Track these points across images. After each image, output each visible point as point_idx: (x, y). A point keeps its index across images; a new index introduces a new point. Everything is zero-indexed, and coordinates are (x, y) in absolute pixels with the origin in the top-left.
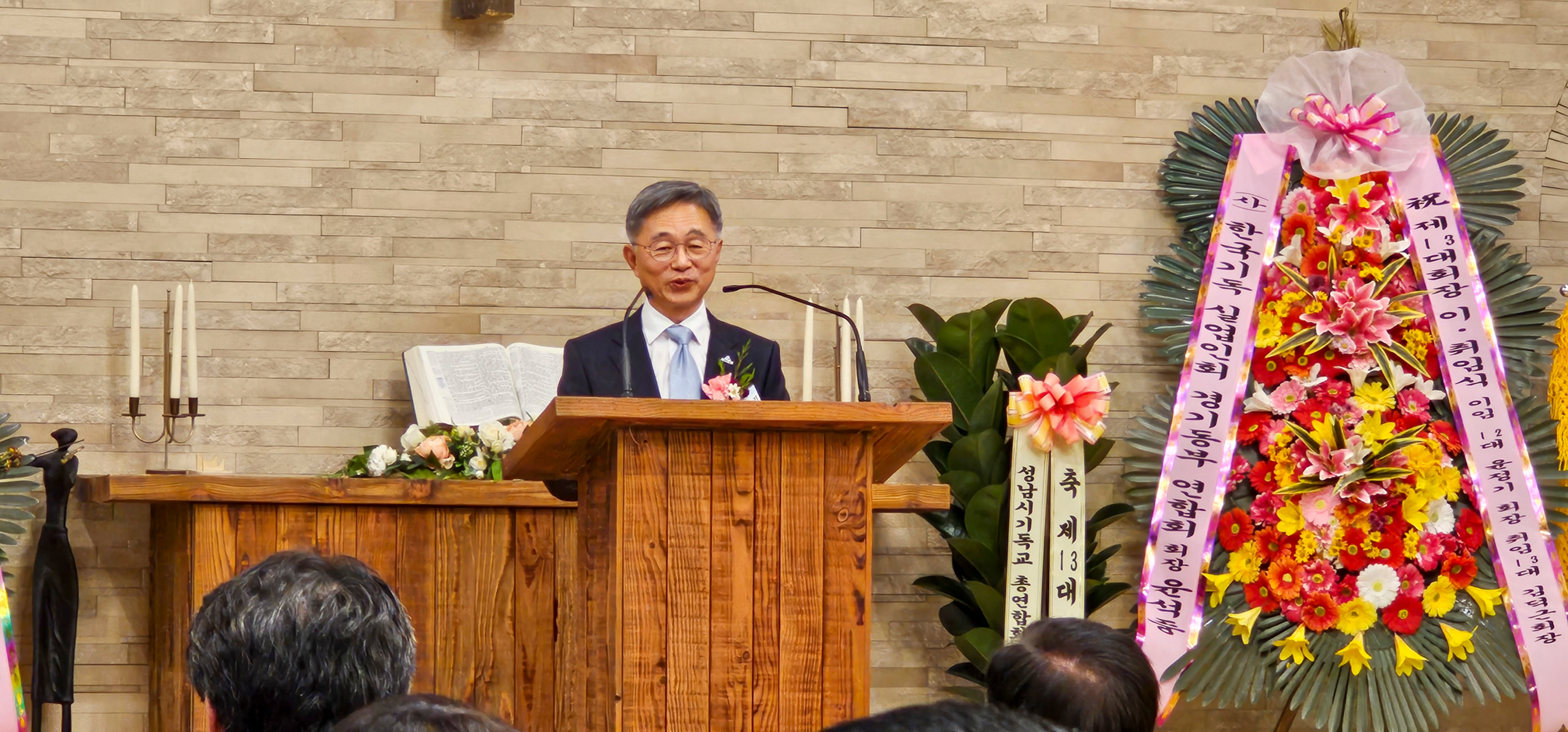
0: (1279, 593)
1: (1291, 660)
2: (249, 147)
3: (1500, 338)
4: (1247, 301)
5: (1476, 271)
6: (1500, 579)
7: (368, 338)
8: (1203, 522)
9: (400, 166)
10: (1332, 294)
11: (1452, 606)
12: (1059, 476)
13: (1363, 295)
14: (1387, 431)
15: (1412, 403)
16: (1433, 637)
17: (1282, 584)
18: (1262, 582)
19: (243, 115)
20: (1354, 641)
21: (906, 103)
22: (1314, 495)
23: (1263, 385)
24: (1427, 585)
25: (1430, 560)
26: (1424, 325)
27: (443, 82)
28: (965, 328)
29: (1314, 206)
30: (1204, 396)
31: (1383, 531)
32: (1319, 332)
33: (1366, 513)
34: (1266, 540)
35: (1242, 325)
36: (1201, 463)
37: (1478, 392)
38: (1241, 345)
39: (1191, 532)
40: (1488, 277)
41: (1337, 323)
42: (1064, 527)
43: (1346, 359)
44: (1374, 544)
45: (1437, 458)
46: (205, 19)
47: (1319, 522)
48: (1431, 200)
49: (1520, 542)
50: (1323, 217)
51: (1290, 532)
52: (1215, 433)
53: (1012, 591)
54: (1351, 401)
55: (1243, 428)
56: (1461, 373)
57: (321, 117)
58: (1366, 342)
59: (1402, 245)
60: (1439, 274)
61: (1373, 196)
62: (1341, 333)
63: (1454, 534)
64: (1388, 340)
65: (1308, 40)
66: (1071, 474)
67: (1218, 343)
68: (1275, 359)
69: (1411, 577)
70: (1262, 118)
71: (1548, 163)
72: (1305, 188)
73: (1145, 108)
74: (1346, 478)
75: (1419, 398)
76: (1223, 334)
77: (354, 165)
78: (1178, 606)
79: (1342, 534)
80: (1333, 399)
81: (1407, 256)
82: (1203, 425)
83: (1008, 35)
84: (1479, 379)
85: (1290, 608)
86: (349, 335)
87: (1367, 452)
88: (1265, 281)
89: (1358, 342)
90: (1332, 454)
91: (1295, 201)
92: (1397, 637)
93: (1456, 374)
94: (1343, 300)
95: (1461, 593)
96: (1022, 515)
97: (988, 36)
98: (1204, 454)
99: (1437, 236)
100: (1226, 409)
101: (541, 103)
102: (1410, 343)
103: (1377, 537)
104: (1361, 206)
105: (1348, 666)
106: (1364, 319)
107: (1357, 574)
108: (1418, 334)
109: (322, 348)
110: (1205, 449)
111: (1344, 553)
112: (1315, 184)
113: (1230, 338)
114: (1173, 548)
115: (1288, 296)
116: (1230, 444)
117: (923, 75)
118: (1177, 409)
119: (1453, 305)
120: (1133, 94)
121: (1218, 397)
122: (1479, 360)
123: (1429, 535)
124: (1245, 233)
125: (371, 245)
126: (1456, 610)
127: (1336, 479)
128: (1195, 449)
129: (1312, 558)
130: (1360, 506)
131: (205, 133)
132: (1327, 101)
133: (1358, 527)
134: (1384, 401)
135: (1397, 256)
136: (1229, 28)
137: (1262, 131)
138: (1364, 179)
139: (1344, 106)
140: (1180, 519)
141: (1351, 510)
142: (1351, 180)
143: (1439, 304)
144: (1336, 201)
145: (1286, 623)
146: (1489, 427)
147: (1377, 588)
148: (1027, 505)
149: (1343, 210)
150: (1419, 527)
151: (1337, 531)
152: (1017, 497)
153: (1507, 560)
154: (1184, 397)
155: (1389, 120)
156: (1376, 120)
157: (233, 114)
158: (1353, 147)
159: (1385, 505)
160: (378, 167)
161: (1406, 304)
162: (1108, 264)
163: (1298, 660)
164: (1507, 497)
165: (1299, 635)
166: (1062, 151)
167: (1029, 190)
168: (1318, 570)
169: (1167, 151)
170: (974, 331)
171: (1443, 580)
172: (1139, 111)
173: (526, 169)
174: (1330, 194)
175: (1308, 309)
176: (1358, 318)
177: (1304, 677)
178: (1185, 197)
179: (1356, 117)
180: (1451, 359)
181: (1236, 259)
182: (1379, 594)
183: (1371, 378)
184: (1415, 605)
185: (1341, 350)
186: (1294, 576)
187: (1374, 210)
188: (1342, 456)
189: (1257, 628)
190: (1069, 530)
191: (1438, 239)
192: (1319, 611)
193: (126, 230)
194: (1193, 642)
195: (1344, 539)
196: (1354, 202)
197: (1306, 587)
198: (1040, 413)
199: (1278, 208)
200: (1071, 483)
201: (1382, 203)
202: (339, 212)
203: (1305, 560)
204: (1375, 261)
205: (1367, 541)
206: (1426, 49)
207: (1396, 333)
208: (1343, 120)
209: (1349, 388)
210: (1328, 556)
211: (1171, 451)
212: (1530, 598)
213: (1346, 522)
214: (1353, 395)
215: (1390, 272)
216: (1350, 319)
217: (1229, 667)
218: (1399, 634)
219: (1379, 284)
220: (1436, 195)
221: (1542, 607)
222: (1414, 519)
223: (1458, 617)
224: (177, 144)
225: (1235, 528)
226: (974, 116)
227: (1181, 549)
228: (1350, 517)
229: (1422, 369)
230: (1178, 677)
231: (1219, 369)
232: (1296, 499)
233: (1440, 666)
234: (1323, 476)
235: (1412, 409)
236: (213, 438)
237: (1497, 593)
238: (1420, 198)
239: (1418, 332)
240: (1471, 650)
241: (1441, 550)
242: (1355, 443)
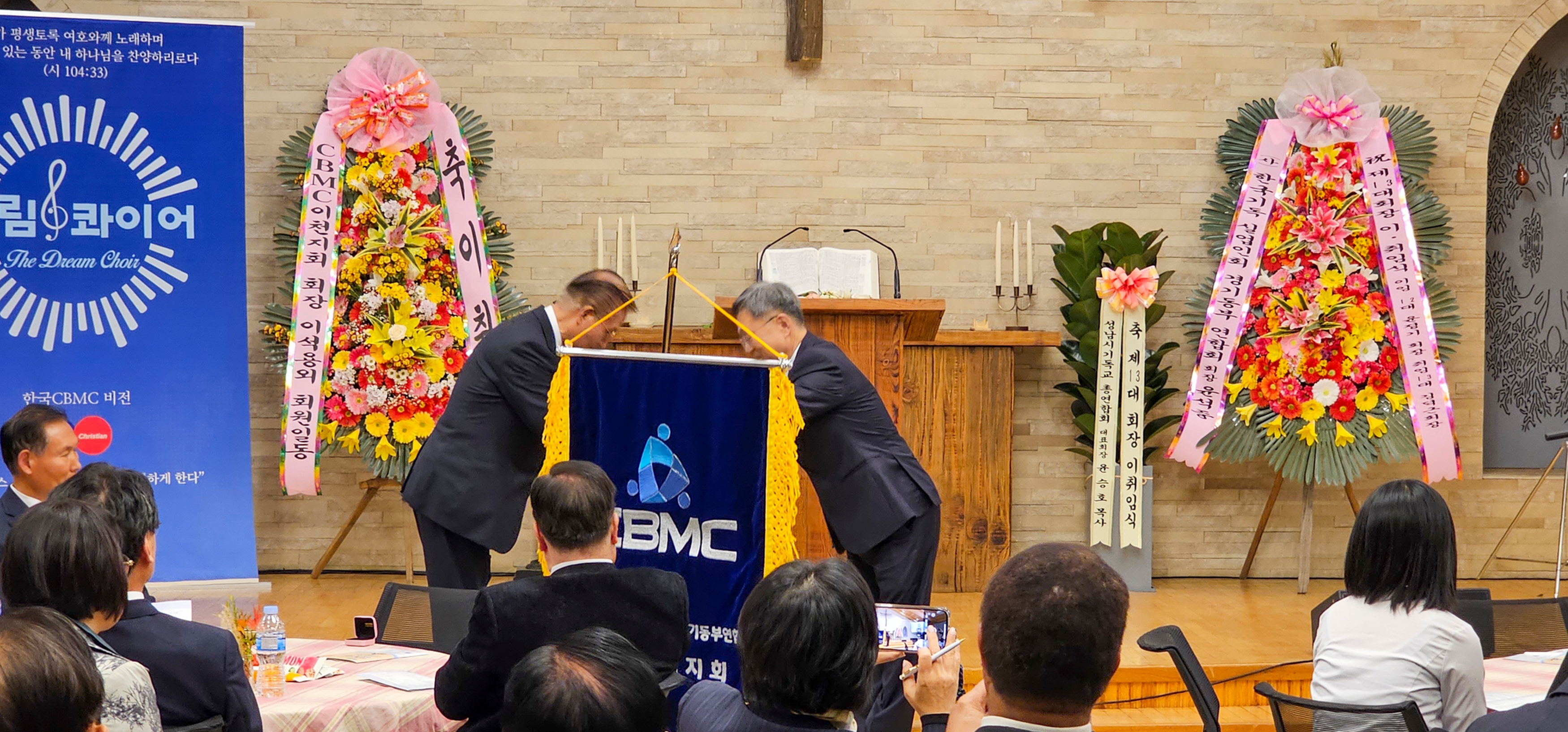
0: (1267, 396)
1: (1273, 436)
2: (671, 136)
3: (1418, 242)
4: (1262, 221)
5: (1405, 202)
6: (1406, 388)
7: (742, 244)
8: (1227, 352)
9: (760, 146)
10: (1308, 217)
11: (1375, 405)
12: (1129, 326)
13: (1329, 217)
14: (1335, 300)
15: (1357, 282)
16: (1362, 423)
17: (1270, 390)
18: (1259, 389)
19: (668, 118)
20: (1309, 425)
21: (1062, 105)
22: (1289, 338)
23: (1267, 271)
24: (1358, 391)
25: (1361, 377)
26: (1371, 235)
27: (785, 97)
28: (1079, 239)
29: (1305, 163)
30: (1232, 277)
31: (1328, 360)
32: (1300, 240)
33: (1319, 349)
34: (1261, 364)
35: (1258, 235)
36: (1228, 318)
37: (1402, 274)
38: (1256, 247)
39: (1220, 359)
40: (1411, 206)
41: (1310, 234)
42: (1132, 356)
43: (1316, 256)
44: (1323, 368)
45: (1368, 315)
46: (646, 64)
47: (1292, 354)
48: (1379, 158)
49: (1421, 366)
50: (1310, 169)
51: (1273, 360)
52: (1237, 300)
53: (1100, 393)
54: (1317, 281)
55: (1254, 296)
56: (1392, 263)
57: (713, 118)
58: (1328, 245)
59: (1356, 188)
60: (1382, 203)
61: (1340, 156)
62: (1312, 240)
63: (1377, 361)
64: (1343, 244)
65: (1315, 60)
66: (1137, 325)
67: (1243, 246)
68: (1275, 255)
69: (1348, 387)
70: (1279, 110)
71: (1470, 132)
72: (1301, 153)
73: (1210, 105)
74: (1306, 328)
75: (1362, 279)
76: (1247, 240)
77: (734, 146)
78: (1211, 402)
79: (1305, 361)
80: (1306, 281)
81: (1360, 193)
82: (1231, 295)
83: (1125, 64)
84: (1403, 267)
85: (1274, 404)
86: (731, 243)
87: (1321, 312)
88: (1274, 209)
89: (1323, 246)
90: (1301, 313)
91: (1296, 160)
92: (1338, 423)
93: (1387, 264)
94: (1316, 221)
95: (1382, 397)
96: (1108, 349)
97: (1113, 65)
98: (1230, 312)
99: (1382, 181)
100: (1245, 286)
101: (843, 108)
102: (1358, 246)
103: (1324, 363)
104: (1332, 163)
105: (1305, 439)
106: (1327, 232)
107: (1312, 385)
108: (1362, 241)
109: (715, 251)
110: (1230, 309)
111: (1306, 373)
112: (1308, 150)
113: (1251, 244)
114: (1209, 368)
115: (1285, 218)
116: (1246, 307)
117: (1073, 89)
118: (1216, 285)
119: (1390, 222)
120: (1202, 97)
121: (1241, 278)
122: (1403, 256)
123: (1360, 362)
124: (1265, 179)
125: (743, 191)
126: (1377, 407)
127: (1301, 329)
128: (1224, 309)
129: (1287, 375)
130: (1316, 345)
131: (647, 129)
132: (1318, 99)
133: (1315, 357)
134: (1338, 280)
135: (1354, 193)
136: (1263, 56)
137: (1277, 118)
138: (1337, 146)
139: (1329, 101)
140: (1214, 350)
141: (1311, 347)
142: (1329, 147)
143: (1380, 222)
144: (1316, 160)
145: (1273, 414)
146: (1406, 297)
147: (1326, 393)
148: (1110, 343)
149: (1321, 166)
150: (1353, 358)
151: (1302, 358)
152: (1103, 339)
153: (1412, 376)
154: (1220, 279)
155: (1354, 110)
156: (1346, 111)
157: (662, 118)
158: (1332, 127)
159: (1331, 344)
160: (747, 147)
161: (1357, 222)
162: (1186, 199)
163: (1277, 436)
164: (1415, 339)
165: (1278, 420)
166: (1158, 132)
167: (1137, 156)
168: (1290, 382)
169: (1224, 130)
170: (1086, 242)
171: (1369, 389)
172: (1206, 107)
173: (835, 146)
174: (1313, 157)
175: (1295, 226)
176: (1323, 231)
177: (1279, 444)
178: (1231, 158)
179: (1334, 109)
180: (1384, 255)
181: (1259, 196)
182: (1326, 397)
183: (1332, 267)
184: (1351, 405)
185: (1313, 251)
186: (1276, 385)
187: (1340, 165)
188: (1306, 314)
189: (1255, 415)
190: (1135, 358)
191: (1382, 182)
192: (1290, 406)
193: (602, 186)
194: (1218, 423)
195: (1305, 364)
196: (1327, 161)
197: (1283, 393)
198: (1115, 290)
199: (1286, 164)
200: (1137, 331)
201: (1345, 161)
202: (725, 173)
203: (1282, 376)
204: (1341, 197)
205: (1318, 365)
206: (1392, 64)
207: (1349, 239)
208: (1327, 111)
209: (1316, 274)
210: (1296, 374)
211: (1211, 310)
212: (1425, 400)
213: (1308, 354)
214: (1318, 277)
215: (1348, 202)
216: (1318, 232)
217: (1237, 440)
218: (1340, 421)
219: (1339, 211)
220: (1383, 155)
221: (1433, 406)
222: (1350, 353)
223: (1380, 411)
224: (631, 136)
225: (1246, 357)
226: (1104, 112)
227: (1213, 368)
228: (1310, 350)
229: (1362, 261)
230: (1208, 443)
231: (1243, 261)
232: (1279, 339)
233: (1365, 440)
234: (1293, 327)
235: (1356, 286)
236: (651, 303)
237: (1402, 396)
238: (1373, 157)
239: (1363, 239)
240: (1385, 431)
241: (1367, 371)
242: (1314, 307)
